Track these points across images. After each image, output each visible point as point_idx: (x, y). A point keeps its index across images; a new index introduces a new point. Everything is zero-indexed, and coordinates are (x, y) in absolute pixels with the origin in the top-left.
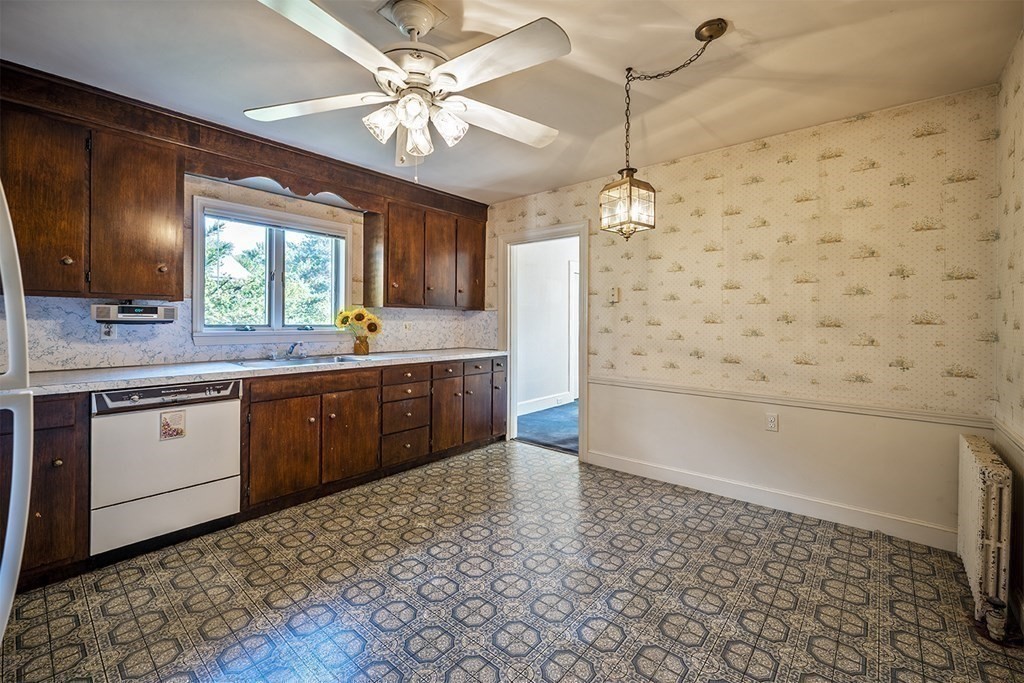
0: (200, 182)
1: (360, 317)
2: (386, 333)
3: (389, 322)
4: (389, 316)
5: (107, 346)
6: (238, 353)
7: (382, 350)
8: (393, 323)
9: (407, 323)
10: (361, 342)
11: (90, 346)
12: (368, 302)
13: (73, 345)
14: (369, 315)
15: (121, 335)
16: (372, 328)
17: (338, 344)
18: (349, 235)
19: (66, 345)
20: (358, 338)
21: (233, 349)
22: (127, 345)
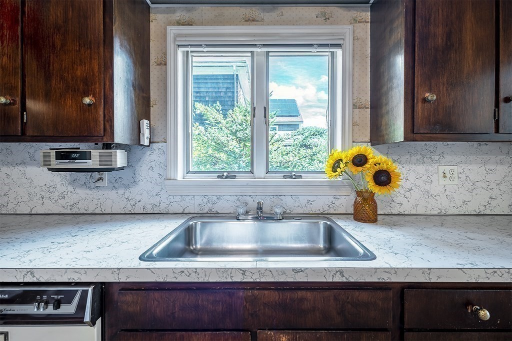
0: (174, 11)
1: (360, 161)
2: (408, 185)
3: (413, 167)
4: (414, 158)
5: (101, 193)
6: (210, 205)
7: (402, 211)
8: (421, 169)
9: (447, 169)
10: (365, 199)
11: (89, 192)
12: (378, 136)
13: (78, 191)
14: (375, 156)
15: (110, 182)
16: (383, 178)
17: (331, 198)
18: (348, 43)
19: (72, 190)
20: (359, 193)
21: (205, 200)
22: (114, 192)
